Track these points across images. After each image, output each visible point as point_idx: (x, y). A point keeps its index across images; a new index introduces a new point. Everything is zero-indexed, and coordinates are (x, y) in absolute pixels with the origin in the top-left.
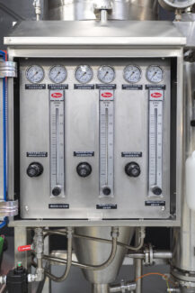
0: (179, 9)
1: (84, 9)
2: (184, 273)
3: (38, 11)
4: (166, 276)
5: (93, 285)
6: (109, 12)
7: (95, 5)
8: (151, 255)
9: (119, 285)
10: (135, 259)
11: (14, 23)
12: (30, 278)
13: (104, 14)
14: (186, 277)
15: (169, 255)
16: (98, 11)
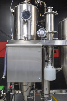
0: (42, 38)
1: (22, 37)
2: (44, 94)
3: (12, 37)
4: (40, 95)
5: (24, 97)
6: (27, 38)
7: (24, 36)
8: (37, 90)
9: (30, 97)
10: (34, 91)
11: (8, 40)
12: (11, 93)
13: (26, 38)
14: (45, 95)
15: (41, 90)
16: (25, 38)
